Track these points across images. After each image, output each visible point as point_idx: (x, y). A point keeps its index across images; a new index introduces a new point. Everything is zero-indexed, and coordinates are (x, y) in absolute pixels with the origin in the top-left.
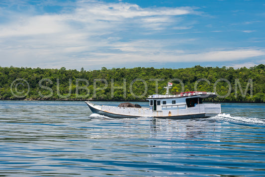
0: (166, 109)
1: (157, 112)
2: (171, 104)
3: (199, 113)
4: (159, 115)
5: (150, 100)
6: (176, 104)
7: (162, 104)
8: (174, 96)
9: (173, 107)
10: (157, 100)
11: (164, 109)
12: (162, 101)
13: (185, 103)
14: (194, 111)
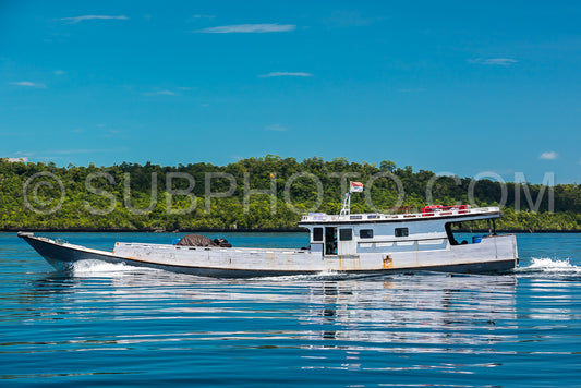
0: (374, 250)
1: (340, 257)
2: (393, 237)
3: (494, 259)
4: (349, 265)
5: (311, 228)
6: (411, 237)
7: (356, 238)
8: (401, 217)
9: (399, 244)
10: (339, 228)
11: (365, 250)
12: (356, 229)
13: (445, 235)
14: (476, 253)
